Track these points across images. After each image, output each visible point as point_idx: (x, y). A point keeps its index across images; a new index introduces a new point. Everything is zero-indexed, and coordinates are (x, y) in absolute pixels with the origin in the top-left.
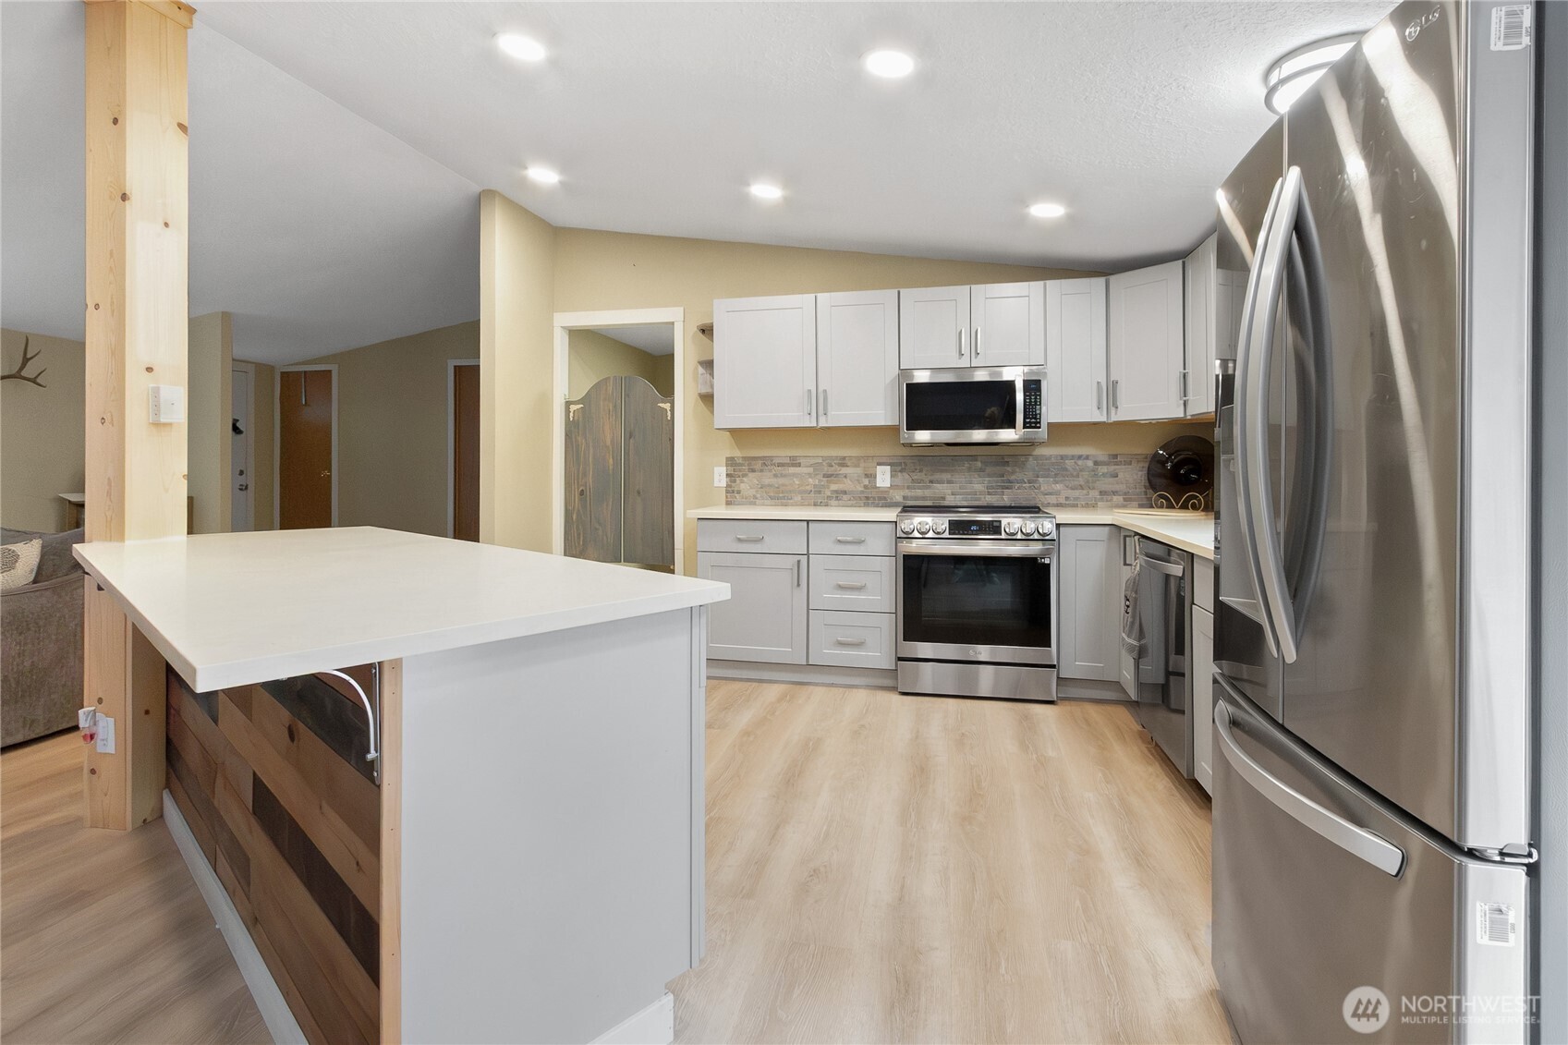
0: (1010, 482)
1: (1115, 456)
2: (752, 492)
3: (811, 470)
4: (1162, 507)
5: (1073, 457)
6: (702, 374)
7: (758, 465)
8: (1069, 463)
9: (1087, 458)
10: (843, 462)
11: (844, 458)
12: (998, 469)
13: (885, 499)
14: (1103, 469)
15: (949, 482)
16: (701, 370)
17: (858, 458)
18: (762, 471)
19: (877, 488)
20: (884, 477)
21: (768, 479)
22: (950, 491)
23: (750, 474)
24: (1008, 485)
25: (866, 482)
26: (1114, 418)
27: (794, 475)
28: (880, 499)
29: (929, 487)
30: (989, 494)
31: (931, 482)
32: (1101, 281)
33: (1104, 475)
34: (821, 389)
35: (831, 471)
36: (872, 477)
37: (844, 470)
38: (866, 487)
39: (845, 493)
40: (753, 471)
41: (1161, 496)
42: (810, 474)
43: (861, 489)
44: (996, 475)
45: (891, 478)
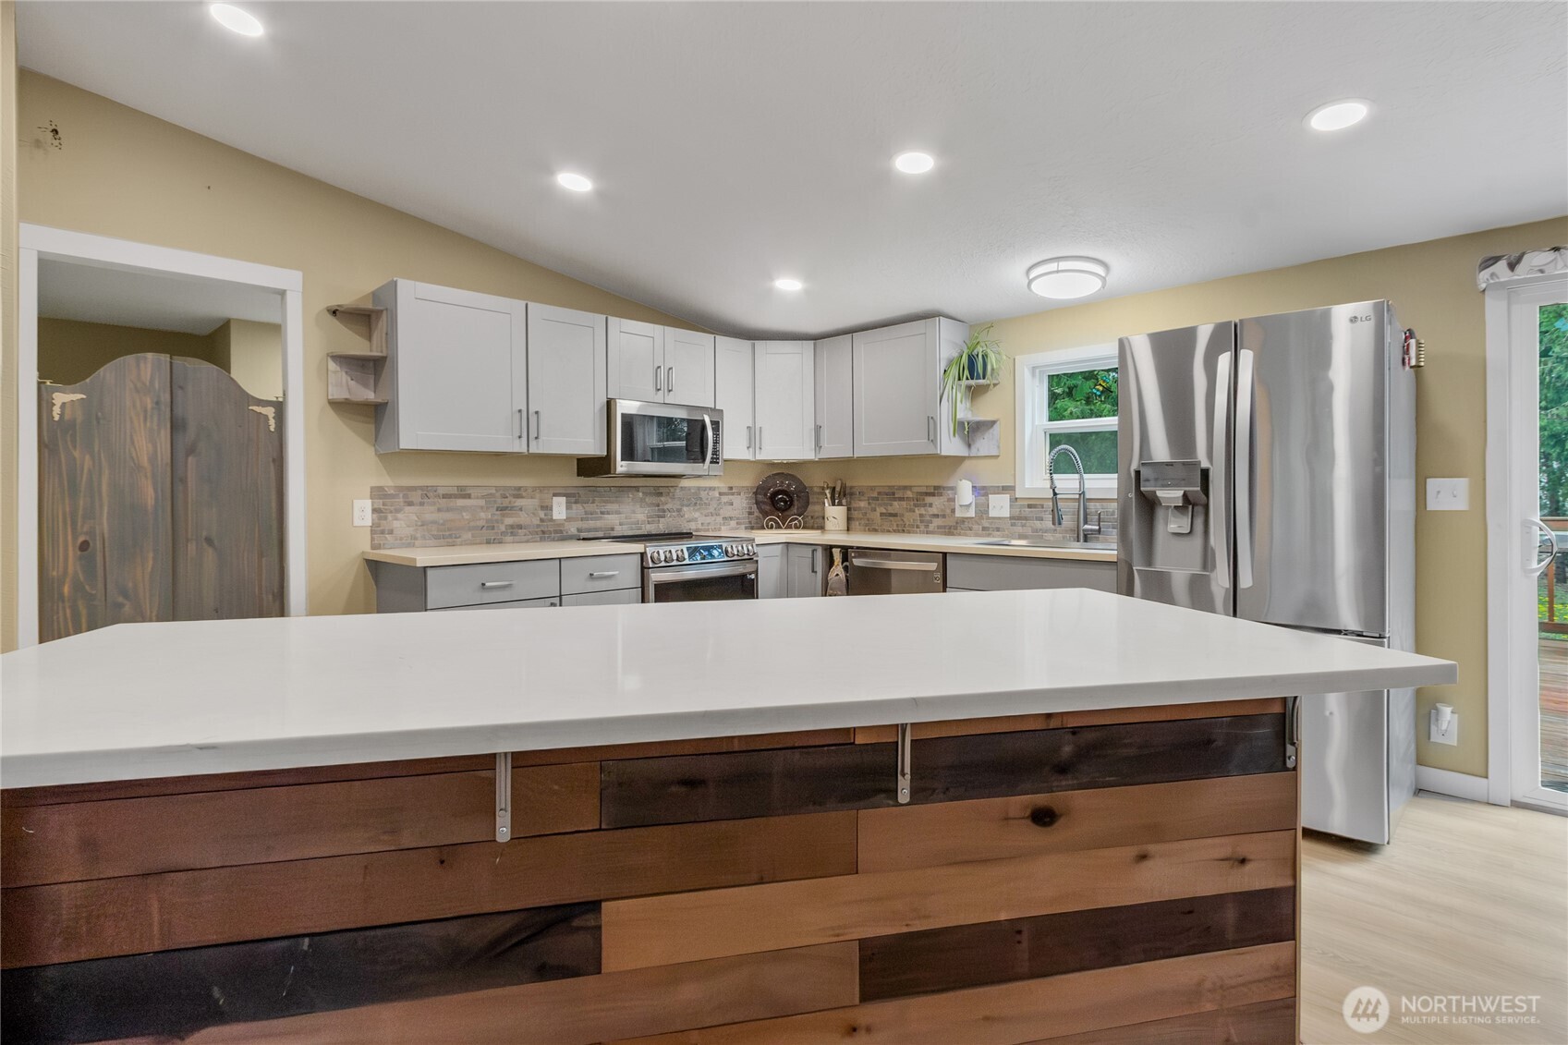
0: (663, 511)
1: (731, 488)
2: (410, 531)
3: (482, 502)
4: (772, 527)
5: (705, 489)
6: (335, 372)
7: (416, 497)
8: (703, 494)
10: (518, 493)
11: (519, 488)
12: (655, 500)
13: (561, 532)
14: (725, 499)
15: (617, 512)
16: (332, 365)
17: (534, 489)
18: (422, 504)
19: (552, 520)
20: (560, 509)
21: (430, 513)
22: (618, 522)
23: (407, 509)
24: (660, 514)
25: (542, 514)
26: (758, 457)
27: (464, 508)
28: (556, 532)
29: (600, 519)
30: (648, 523)
31: (602, 513)
32: (748, 343)
33: (725, 504)
34: (532, 410)
35: (506, 502)
36: (547, 508)
37: (519, 502)
38: (542, 520)
39: (520, 527)
40: (410, 504)
41: (771, 520)
42: (482, 507)
43: (538, 522)
44: (653, 504)
45: (567, 509)
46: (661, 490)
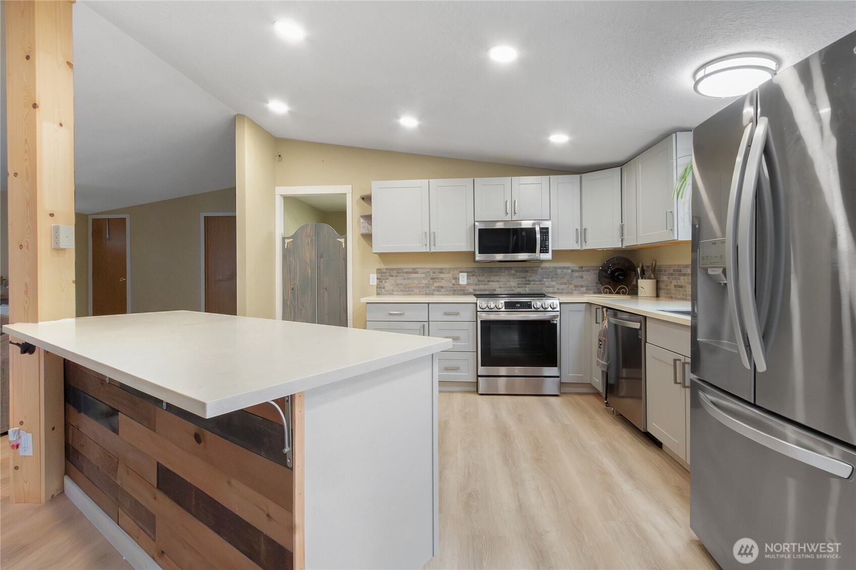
0: (529, 281)
1: (582, 267)
2: (391, 288)
3: (423, 275)
4: (606, 293)
5: (561, 268)
6: (363, 223)
7: (394, 273)
8: (559, 271)
9: (568, 268)
10: (441, 271)
11: (442, 269)
12: (522, 275)
13: (464, 290)
14: (576, 274)
15: (498, 281)
16: (362, 220)
17: (450, 269)
18: (397, 276)
19: (459, 285)
20: (463, 279)
21: (400, 280)
22: (498, 286)
23: (390, 278)
24: (528, 282)
25: (454, 282)
26: (585, 248)
27: (413, 278)
28: (461, 290)
29: (486, 284)
30: (519, 287)
31: (489, 281)
32: (578, 176)
33: (576, 277)
34: (432, 231)
35: (435, 276)
36: (457, 279)
37: (442, 276)
38: (453, 284)
39: (442, 287)
40: (392, 276)
41: (606, 288)
42: (423, 278)
43: (451, 285)
44: (522, 278)
45: (467, 279)
46: (528, 269)
